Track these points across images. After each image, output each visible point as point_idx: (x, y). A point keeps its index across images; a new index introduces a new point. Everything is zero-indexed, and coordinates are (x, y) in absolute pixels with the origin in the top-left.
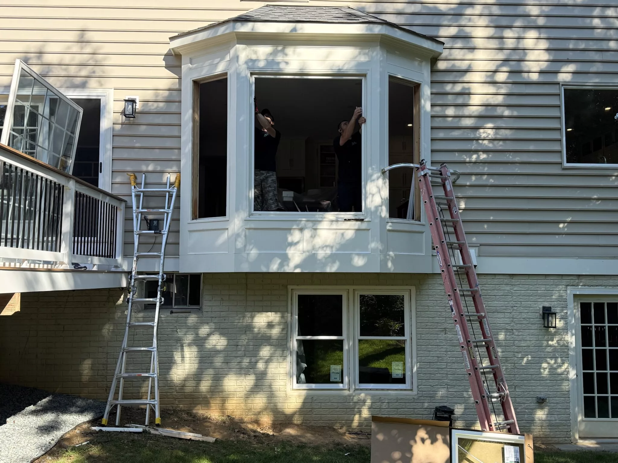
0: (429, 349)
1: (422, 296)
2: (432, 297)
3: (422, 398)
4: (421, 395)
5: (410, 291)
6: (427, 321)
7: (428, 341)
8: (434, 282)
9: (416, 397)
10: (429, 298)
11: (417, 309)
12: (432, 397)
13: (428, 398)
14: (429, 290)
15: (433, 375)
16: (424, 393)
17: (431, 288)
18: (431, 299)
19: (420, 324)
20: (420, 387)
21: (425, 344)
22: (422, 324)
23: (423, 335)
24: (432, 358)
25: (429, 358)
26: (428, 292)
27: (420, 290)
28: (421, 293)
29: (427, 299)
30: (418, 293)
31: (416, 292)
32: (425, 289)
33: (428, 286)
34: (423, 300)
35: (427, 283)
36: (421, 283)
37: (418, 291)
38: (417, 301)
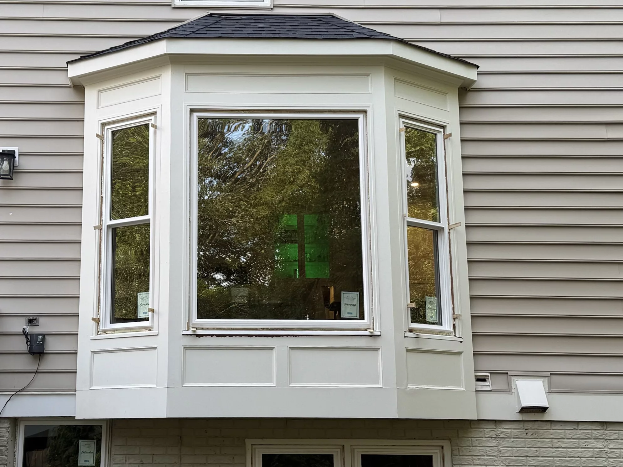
1: (461, 457)
2: (479, 459)
5: (442, 448)
8: (480, 435)
10: (474, 461)
14: (473, 446)
17: (476, 443)
18: (478, 462)
26: (471, 450)
27: (459, 447)
28: (461, 451)
29: (471, 462)
30: (456, 452)
31: (452, 450)
32: (466, 445)
33: (472, 440)
34: (464, 464)
35: (470, 435)
36: (460, 436)
37: (456, 450)
38: (455, 465)
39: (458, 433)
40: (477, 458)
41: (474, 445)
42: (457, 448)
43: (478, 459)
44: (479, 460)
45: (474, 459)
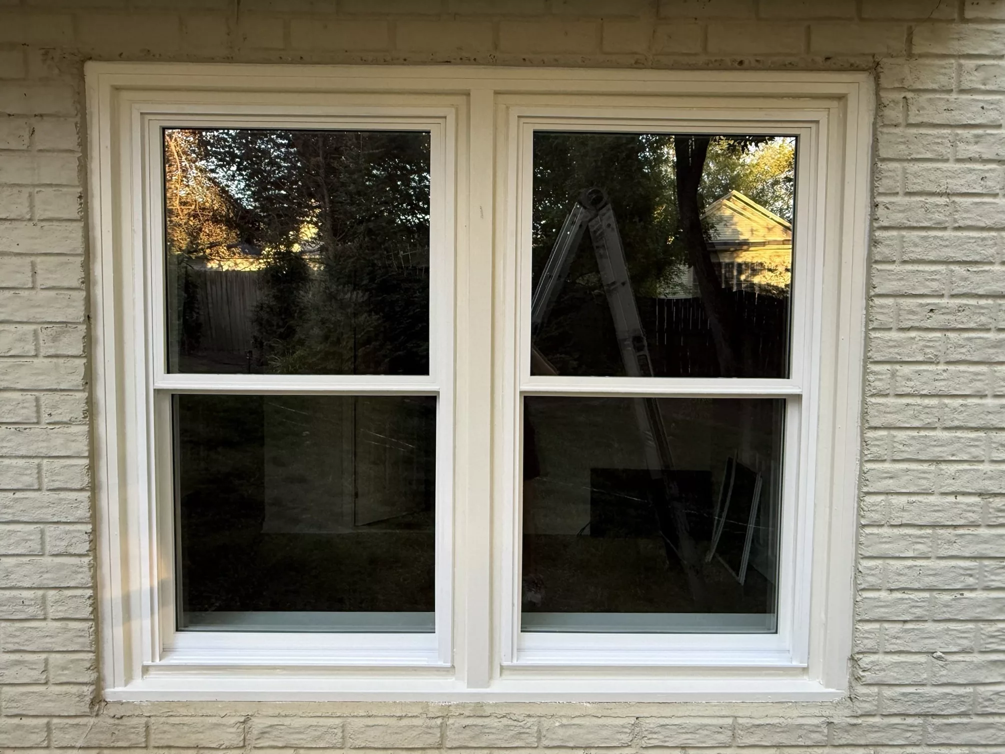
0: (936, 452)
1: (914, 131)
2: (978, 139)
3: (877, 720)
4: (867, 707)
6: (935, 285)
7: (934, 402)
9: (841, 717)
10: (961, 146)
11: (880, 211)
12: (934, 716)
13: (909, 721)
14: (962, 91)
15: (946, 597)
16: (888, 692)
17: (973, 80)
18: (973, 150)
19: (890, 301)
20: (866, 660)
21: (915, 417)
22: (901, 301)
23: (906, 370)
24: (951, 499)
25: (932, 499)
26: (952, 106)
27: (909, 95)
28: (913, 110)
29: (946, 151)
30: (893, 114)
31: (880, 106)
32: (935, 86)
33: (961, 66)
34: (919, 156)
35: (955, 47)
36: (916, 50)
37: (896, 102)
38: (884, 160)
39: (910, 41)
40: (968, 135)
41: (966, 85)
42: (898, 96)
43: (972, 140)
44: (976, 143)
45: (961, 141)
